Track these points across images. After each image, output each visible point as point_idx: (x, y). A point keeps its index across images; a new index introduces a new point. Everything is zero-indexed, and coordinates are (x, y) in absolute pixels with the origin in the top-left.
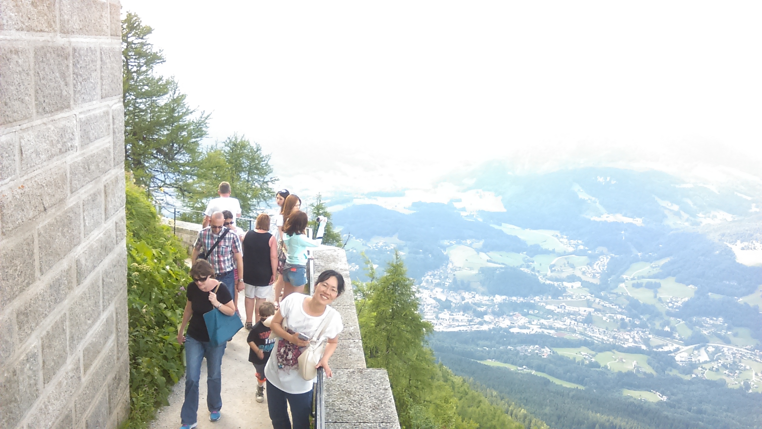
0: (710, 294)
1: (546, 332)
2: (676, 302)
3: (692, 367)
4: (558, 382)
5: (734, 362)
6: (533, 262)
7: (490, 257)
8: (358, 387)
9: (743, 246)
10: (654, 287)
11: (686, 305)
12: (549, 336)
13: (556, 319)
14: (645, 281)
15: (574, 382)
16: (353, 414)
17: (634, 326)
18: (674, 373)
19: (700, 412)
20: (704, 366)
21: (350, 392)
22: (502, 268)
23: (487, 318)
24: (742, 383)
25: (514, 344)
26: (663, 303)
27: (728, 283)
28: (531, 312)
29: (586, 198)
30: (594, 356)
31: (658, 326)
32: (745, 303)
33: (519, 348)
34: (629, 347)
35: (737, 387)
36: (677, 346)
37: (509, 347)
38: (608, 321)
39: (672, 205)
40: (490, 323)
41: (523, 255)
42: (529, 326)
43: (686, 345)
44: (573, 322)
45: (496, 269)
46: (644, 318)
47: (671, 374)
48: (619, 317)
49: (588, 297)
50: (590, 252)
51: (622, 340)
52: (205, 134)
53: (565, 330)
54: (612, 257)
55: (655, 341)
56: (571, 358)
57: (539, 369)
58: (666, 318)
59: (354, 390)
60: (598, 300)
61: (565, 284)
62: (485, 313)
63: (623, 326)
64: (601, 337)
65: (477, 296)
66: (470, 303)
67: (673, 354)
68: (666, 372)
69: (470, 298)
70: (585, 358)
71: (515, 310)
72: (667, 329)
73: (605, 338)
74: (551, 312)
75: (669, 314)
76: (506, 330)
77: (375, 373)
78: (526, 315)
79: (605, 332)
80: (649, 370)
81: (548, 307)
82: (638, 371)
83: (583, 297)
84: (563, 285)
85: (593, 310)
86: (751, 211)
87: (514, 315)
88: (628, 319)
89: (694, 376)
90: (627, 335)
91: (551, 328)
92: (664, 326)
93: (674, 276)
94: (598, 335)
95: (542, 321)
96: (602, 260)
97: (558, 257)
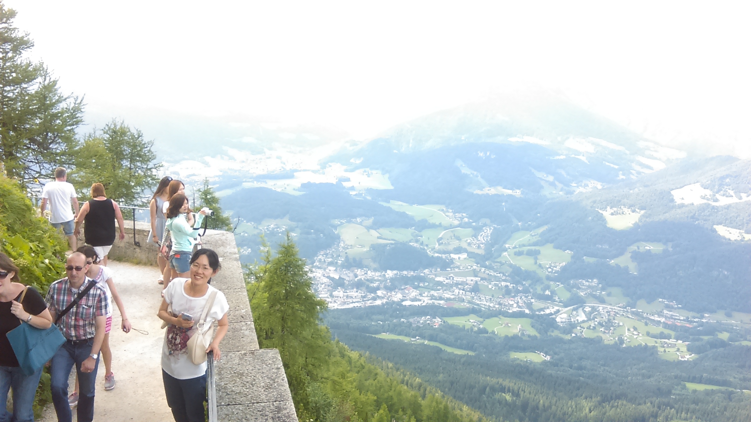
0: (585, 257)
1: (436, 302)
2: (554, 267)
3: (571, 326)
4: (449, 349)
5: (609, 320)
6: (422, 236)
7: (380, 234)
8: (251, 368)
9: (613, 211)
10: (534, 254)
11: (564, 269)
12: (439, 307)
13: (445, 290)
14: (525, 249)
15: (465, 349)
16: (246, 395)
17: (518, 292)
18: (556, 333)
19: (580, 368)
20: (582, 325)
21: (242, 374)
22: (392, 244)
23: (379, 293)
24: (617, 339)
25: (407, 317)
26: (542, 268)
27: (600, 246)
28: (421, 285)
29: (469, 173)
30: (482, 322)
31: (539, 290)
32: (616, 265)
33: (411, 320)
34: (514, 312)
35: (612, 343)
37: (402, 320)
38: (493, 289)
39: (547, 176)
40: (383, 298)
41: (411, 230)
42: (420, 298)
43: (566, 306)
44: (461, 291)
45: (386, 245)
46: (527, 283)
47: (553, 334)
48: (503, 284)
49: (475, 267)
50: (474, 224)
51: (506, 306)
52: (81, 121)
53: (454, 299)
54: (495, 228)
55: (537, 304)
56: (461, 326)
57: (431, 339)
58: (546, 282)
59: (246, 372)
60: (483, 269)
61: (453, 256)
62: (378, 288)
63: (508, 292)
64: (488, 304)
65: (369, 272)
66: (363, 279)
67: (554, 316)
68: (549, 334)
69: (363, 275)
70: (473, 325)
71: (406, 284)
72: (547, 293)
73: (492, 305)
74: (440, 283)
75: (549, 278)
76: (399, 304)
77: (267, 353)
78: (416, 288)
79: (491, 299)
80: (533, 332)
81: (438, 279)
82: (523, 334)
83: (469, 267)
84: (450, 257)
85: (480, 279)
86: (618, 178)
87: (405, 288)
88: (512, 285)
89: (573, 335)
90: (512, 300)
91: (441, 298)
92: (544, 290)
93: (551, 242)
94: (485, 303)
95: (432, 292)
96: (485, 231)
97: (445, 230)
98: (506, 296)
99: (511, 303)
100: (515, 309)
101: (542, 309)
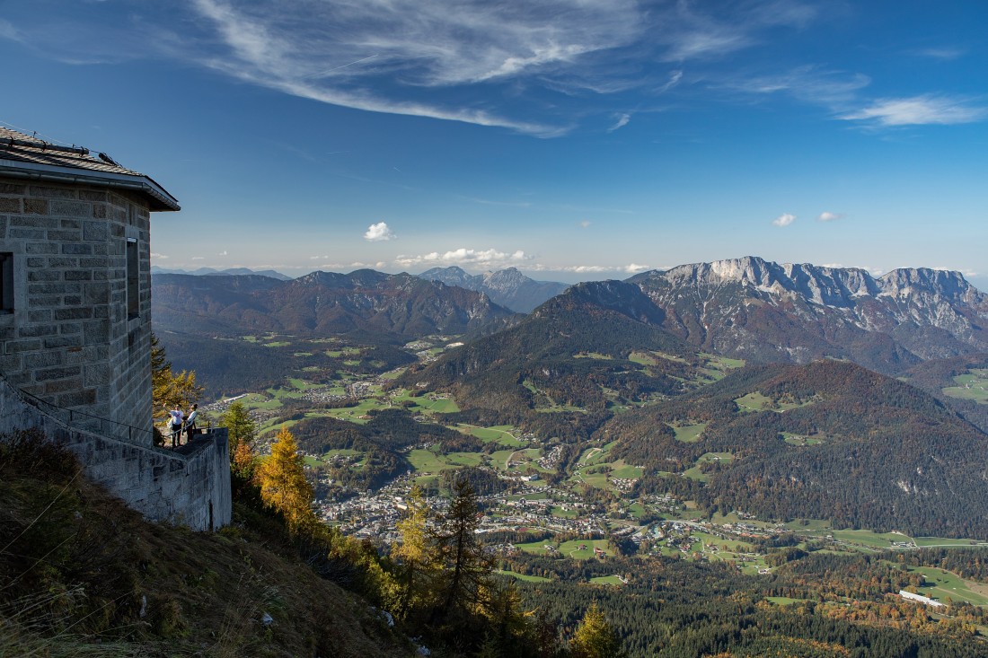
1: (509, 528)
2: (626, 483)
3: (648, 545)
4: (524, 577)
5: (685, 536)
6: (491, 459)
7: (449, 459)
9: (680, 423)
10: (605, 471)
11: (636, 485)
12: (511, 533)
13: (518, 514)
14: (596, 466)
15: (540, 576)
17: (591, 512)
22: (460, 469)
24: (694, 555)
26: (615, 486)
27: (669, 459)
28: (492, 510)
29: (535, 392)
30: (557, 547)
31: (613, 509)
32: (688, 477)
34: (588, 533)
35: (690, 559)
36: (632, 526)
38: (566, 510)
41: (481, 453)
42: (492, 525)
43: (641, 524)
44: (534, 515)
45: (455, 470)
48: (577, 504)
49: (546, 488)
50: (543, 443)
51: (581, 528)
53: (527, 524)
54: (564, 447)
55: (614, 524)
56: (535, 553)
57: (505, 567)
58: (620, 500)
60: (555, 490)
61: (523, 478)
63: (581, 513)
65: (438, 500)
67: (630, 535)
70: (548, 551)
72: (622, 511)
73: (566, 527)
74: (509, 508)
75: (622, 495)
78: (488, 514)
79: (565, 521)
80: (610, 553)
81: (509, 503)
82: (600, 557)
83: (540, 489)
84: (520, 479)
85: (552, 500)
88: (585, 505)
90: (586, 521)
91: (513, 524)
93: (622, 458)
94: (559, 526)
95: (504, 518)
96: (555, 450)
98: (579, 517)
99: (585, 524)
100: (590, 530)
101: (619, 529)
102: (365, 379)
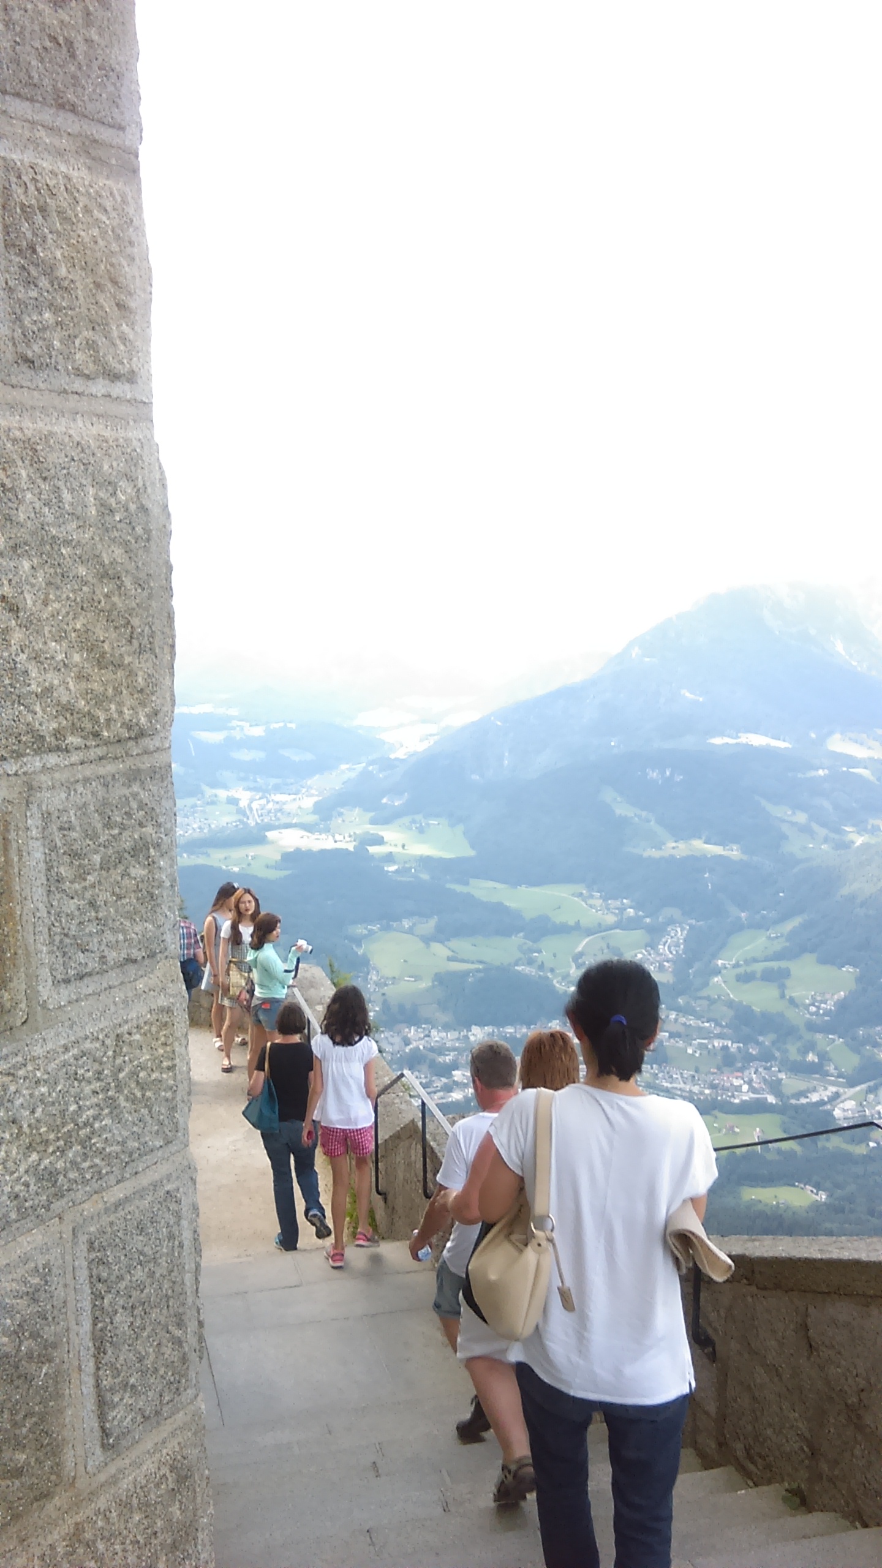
6: (539, 952)
7: (453, 951)
10: (777, 978)
11: (842, 1005)
14: (759, 967)
17: (749, 1059)
18: (835, 1143)
22: (478, 971)
23: (458, 1076)
26: (797, 1006)
29: (630, 814)
31: (793, 1054)
34: (743, 1102)
36: (833, 1089)
38: (697, 1055)
39: (794, 813)
41: (518, 939)
43: (852, 1084)
45: (466, 974)
46: (766, 1040)
47: (829, 1146)
48: (717, 1043)
50: (648, 920)
51: (727, 1090)
54: (691, 927)
55: (791, 1083)
58: (808, 1036)
60: (673, 1015)
62: (455, 1066)
63: (728, 1061)
64: (687, 1088)
65: (434, 1033)
66: (421, 1047)
67: (829, 1107)
68: (819, 1144)
69: (420, 1039)
72: (811, 1057)
73: (696, 1089)
75: (811, 1027)
79: (693, 1076)
82: (766, 1149)
85: (667, 1034)
88: (735, 1045)
89: (872, 1144)
90: (737, 1077)
92: (806, 1053)
93: (812, 951)
94: (682, 1085)
96: (673, 933)
97: (589, 936)
98: (725, 1069)
99: (736, 1082)
100: (746, 1095)
101: (803, 1094)
102: (277, 789)
